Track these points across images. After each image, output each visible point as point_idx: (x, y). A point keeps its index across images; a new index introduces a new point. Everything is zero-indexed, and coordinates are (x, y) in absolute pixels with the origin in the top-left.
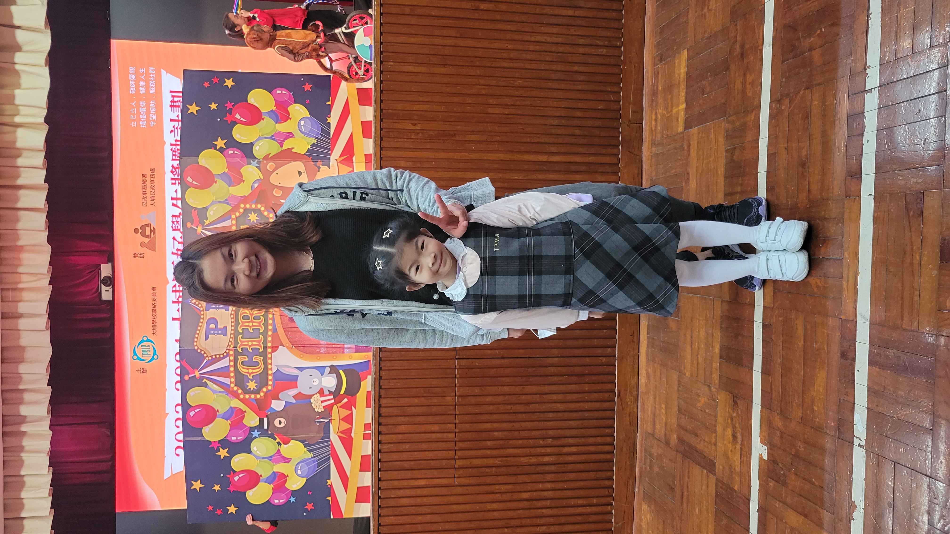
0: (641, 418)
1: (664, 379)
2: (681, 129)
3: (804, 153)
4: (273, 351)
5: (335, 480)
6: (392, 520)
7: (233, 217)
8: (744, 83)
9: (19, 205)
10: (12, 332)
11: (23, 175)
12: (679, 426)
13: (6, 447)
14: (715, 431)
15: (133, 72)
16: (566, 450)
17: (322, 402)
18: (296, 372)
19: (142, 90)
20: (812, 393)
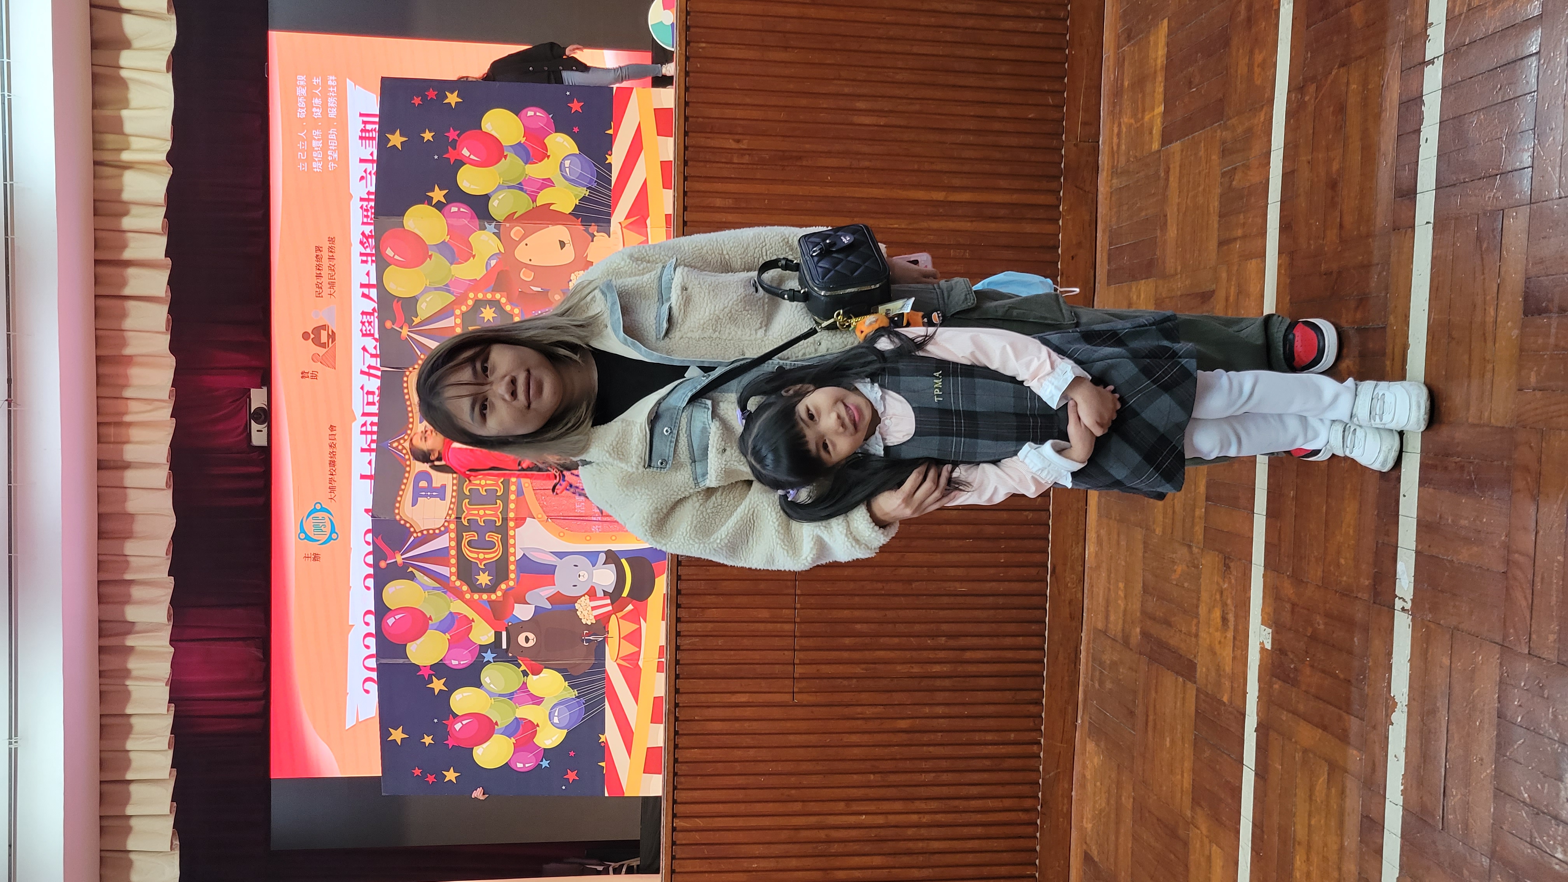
0: (1088, 609)
1: (1123, 543)
2: (1156, 146)
3: (1335, 167)
4: (518, 526)
5: (612, 735)
6: (695, 754)
7: (458, 312)
8: (1250, 66)
9: (127, 292)
10: (115, 490)
11: (132, 244)
12: (1144, 612)
13: (104, 671)
14: (1197, 616)
15: (302, 83)
16: (968, 655)
17: (593, 608)
18: (552, 560)
19: (317, 113)
20: (1338, 537)
